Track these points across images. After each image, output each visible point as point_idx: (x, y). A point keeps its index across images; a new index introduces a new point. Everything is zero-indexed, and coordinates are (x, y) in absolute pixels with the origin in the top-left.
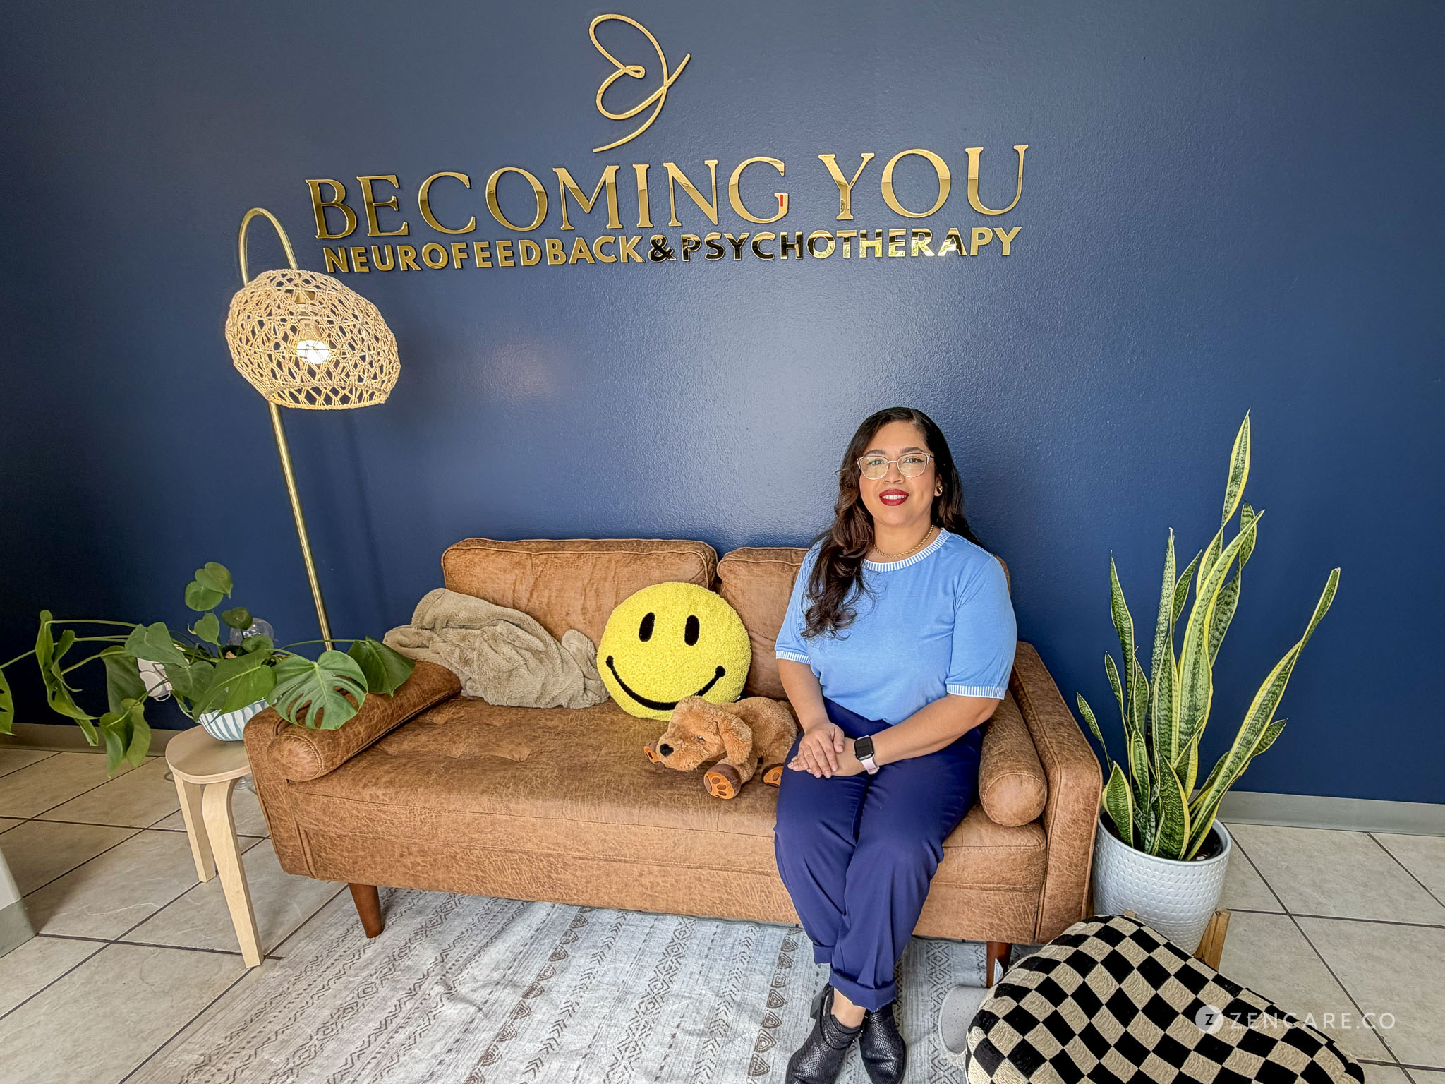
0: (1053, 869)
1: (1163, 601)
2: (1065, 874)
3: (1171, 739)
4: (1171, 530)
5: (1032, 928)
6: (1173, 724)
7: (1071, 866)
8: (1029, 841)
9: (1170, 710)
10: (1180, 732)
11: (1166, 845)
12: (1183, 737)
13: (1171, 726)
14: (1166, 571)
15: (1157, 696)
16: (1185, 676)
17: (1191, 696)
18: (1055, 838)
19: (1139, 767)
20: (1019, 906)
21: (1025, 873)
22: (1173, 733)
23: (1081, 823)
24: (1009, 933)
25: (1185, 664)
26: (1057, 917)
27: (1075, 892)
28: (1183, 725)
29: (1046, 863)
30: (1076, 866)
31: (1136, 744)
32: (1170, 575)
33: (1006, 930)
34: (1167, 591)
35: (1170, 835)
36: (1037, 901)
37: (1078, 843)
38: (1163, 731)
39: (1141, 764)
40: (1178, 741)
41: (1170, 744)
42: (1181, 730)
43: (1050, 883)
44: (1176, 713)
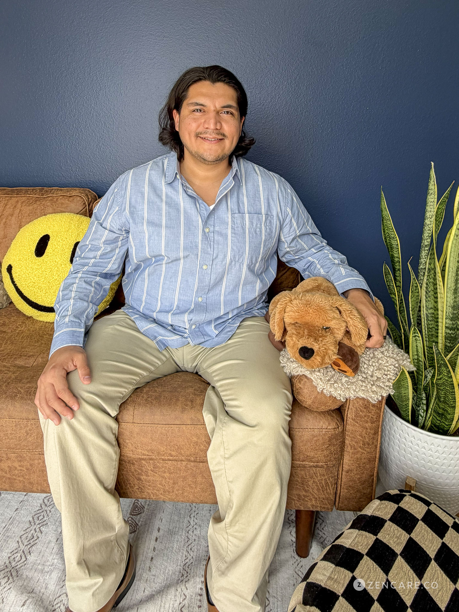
0: (349, 448)
1: (427, 221)
2: (359, 451)
3: (438, 333)
4: (433, 164)
5: (332, 497)
6: (440, 320)
7: (364, 444)
8: (329, 424)
9: (436, 309)
10: (446, 327)
11: (438, 422)
12: (448, 331)
13: (438, 322)
14: (429, 197)
15: (424, 297)
16: (450, 281)
17: (455, 298)
18: (350, 421)
19: (416, 357)
20: (322, 480)
21: (326, 453)
22: (440, 328)
23: (371, 408)
24: (314, 502)
25: (449, 272)
26: (353, 488)
27: (368, 466)
28: (448, 321)
29: (343, 442)
30: (368, 444)
31: (414, 338)
32: (432, 200)
33: (311, 500)
34: (430, 213)
35: (443, 414)
36: (336, 474)
37: (370, 424)
38: (431, 327)
39: (417, 355)
40: (444, 334)
41: (437, 337)
42: (447, 325)
43: (347, 460)
44: (443, 312)
